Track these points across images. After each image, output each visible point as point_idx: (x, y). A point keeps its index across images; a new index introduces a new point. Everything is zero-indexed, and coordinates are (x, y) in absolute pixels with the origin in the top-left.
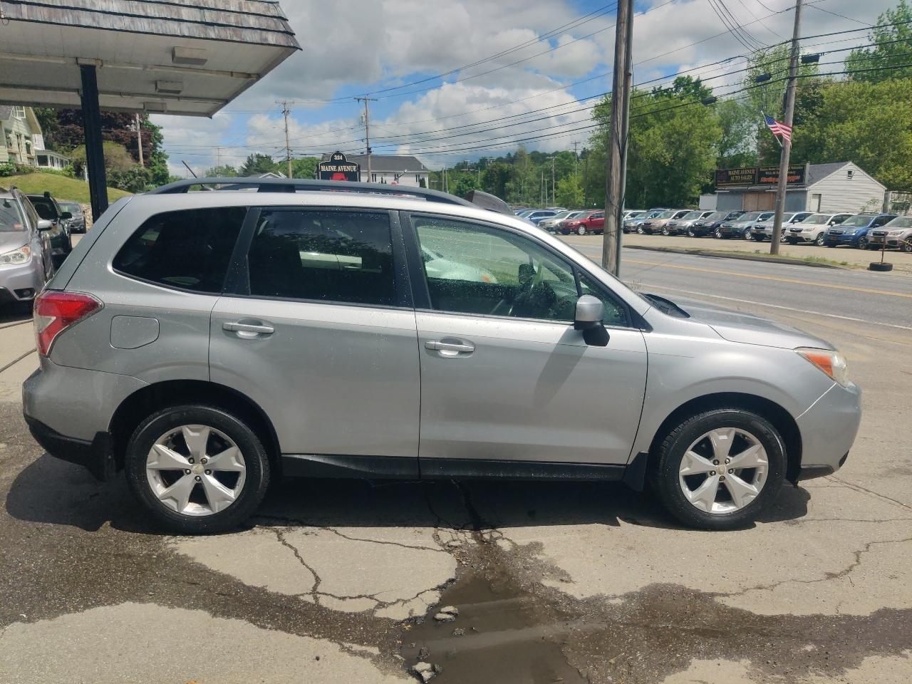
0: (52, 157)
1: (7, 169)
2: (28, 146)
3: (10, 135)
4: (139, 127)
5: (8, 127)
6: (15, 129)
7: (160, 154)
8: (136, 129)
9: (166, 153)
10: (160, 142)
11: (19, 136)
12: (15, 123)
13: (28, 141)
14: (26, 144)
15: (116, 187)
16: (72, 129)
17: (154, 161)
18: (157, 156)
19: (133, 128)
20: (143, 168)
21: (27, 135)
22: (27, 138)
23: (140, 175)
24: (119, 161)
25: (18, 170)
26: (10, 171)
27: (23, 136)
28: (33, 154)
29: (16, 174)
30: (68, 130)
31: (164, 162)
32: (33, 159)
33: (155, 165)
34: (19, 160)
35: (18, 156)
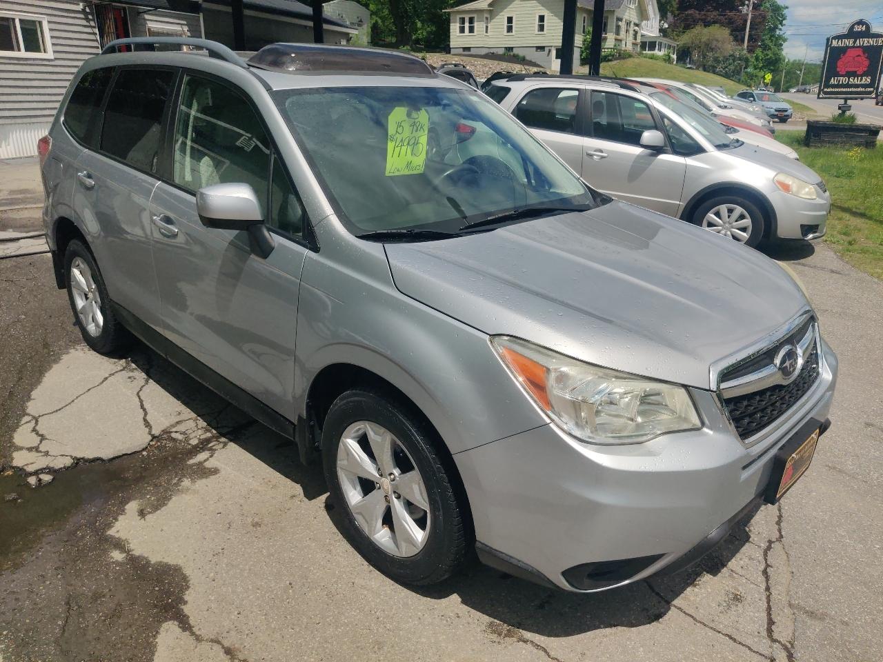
0: (661, 43)
1: (610, 55)
2: (636, 33)
3: (620, 23)
4: (751, 8)
5: (620, 16)
6: (626, 17)
7: (780, 37)
8: (747, 11)
9: (786, 36)
10: (781, 23)
11: (628, 24)
12: (628, 11)
13: (636, 28)
14: (634, 30)
15: (714, 73)
16: (691, 14)
17: (770, 44)
18: (774, 39)
19: (744, 10)
20: (745, 52)
21: (637, 22)
22: (637, 25)
23: (740, 59)
24: (719, 45)
25: (620, 55)
26: (613, 56)
27: (632, 23)
28: (639, 40)
29: (616, 59)
30: (687, 15)
31: (781, 45)
32: (637, 45)
33: (770, 49)
34: (624, 46)
35: (624, 42)
